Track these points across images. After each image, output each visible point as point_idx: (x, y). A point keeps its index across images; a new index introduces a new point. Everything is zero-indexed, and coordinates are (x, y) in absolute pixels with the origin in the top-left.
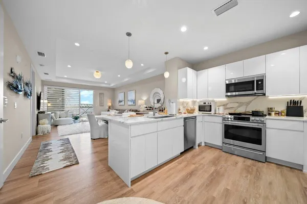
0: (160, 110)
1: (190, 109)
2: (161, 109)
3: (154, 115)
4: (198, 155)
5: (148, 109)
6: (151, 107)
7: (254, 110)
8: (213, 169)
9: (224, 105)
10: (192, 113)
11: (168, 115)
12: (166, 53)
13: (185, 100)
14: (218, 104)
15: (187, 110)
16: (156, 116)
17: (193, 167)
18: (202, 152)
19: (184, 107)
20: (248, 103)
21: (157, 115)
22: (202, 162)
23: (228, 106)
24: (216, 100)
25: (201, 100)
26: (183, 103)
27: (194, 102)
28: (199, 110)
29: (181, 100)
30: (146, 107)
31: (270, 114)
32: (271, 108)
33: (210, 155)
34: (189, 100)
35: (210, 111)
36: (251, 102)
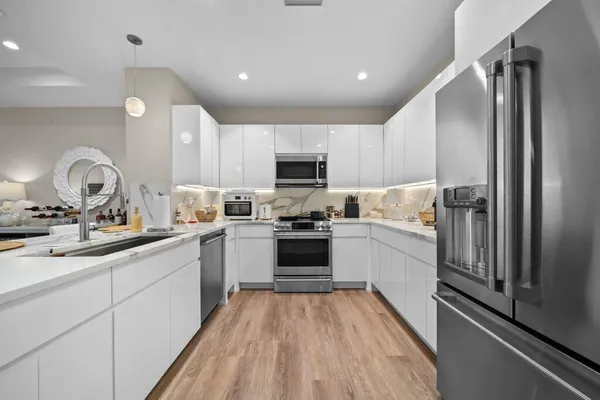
0: (101, 218)
1: (206, 212)
2: (106, 213)
3: (85, 237)
4: (235, 320)
5: (42, 216)
6: (58, 209)
7: (313, 210)
8: (275, 343)
9: (270, 203)
10: (211, 221)
11: (144, 232)
12: (135, 40)
13: (191, 189)
14: (261, 200)
15: (198, 213)
16: (93, 242)
17: (233, 363)
18: (240, 310)
19: (189, 207)
20: (305, 199)
21: (98, 238)
22: (249, 337)
23: (277, 204)
24: (260, 191)
25: (230, 190)
26: (185, 196)
27: (213, 196)
28: (227, 214)
29: (181, 188)
30: (35, 209)
31: (329, 216)
32: (332, 207)
33: (257, 310)
34: (201, 190)
35: (250, 214)
36: (308, 196)
